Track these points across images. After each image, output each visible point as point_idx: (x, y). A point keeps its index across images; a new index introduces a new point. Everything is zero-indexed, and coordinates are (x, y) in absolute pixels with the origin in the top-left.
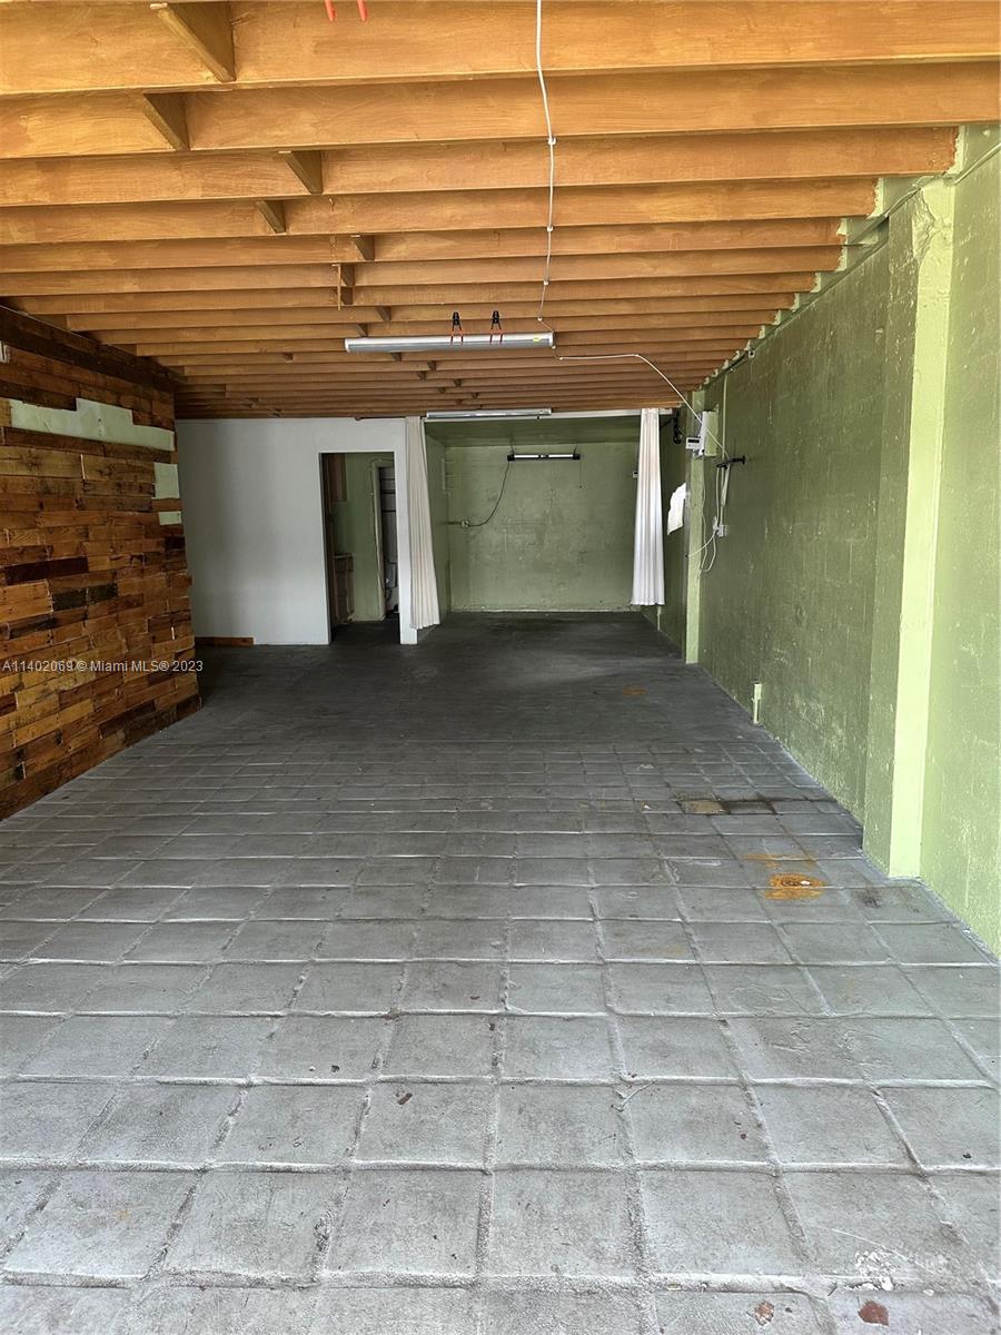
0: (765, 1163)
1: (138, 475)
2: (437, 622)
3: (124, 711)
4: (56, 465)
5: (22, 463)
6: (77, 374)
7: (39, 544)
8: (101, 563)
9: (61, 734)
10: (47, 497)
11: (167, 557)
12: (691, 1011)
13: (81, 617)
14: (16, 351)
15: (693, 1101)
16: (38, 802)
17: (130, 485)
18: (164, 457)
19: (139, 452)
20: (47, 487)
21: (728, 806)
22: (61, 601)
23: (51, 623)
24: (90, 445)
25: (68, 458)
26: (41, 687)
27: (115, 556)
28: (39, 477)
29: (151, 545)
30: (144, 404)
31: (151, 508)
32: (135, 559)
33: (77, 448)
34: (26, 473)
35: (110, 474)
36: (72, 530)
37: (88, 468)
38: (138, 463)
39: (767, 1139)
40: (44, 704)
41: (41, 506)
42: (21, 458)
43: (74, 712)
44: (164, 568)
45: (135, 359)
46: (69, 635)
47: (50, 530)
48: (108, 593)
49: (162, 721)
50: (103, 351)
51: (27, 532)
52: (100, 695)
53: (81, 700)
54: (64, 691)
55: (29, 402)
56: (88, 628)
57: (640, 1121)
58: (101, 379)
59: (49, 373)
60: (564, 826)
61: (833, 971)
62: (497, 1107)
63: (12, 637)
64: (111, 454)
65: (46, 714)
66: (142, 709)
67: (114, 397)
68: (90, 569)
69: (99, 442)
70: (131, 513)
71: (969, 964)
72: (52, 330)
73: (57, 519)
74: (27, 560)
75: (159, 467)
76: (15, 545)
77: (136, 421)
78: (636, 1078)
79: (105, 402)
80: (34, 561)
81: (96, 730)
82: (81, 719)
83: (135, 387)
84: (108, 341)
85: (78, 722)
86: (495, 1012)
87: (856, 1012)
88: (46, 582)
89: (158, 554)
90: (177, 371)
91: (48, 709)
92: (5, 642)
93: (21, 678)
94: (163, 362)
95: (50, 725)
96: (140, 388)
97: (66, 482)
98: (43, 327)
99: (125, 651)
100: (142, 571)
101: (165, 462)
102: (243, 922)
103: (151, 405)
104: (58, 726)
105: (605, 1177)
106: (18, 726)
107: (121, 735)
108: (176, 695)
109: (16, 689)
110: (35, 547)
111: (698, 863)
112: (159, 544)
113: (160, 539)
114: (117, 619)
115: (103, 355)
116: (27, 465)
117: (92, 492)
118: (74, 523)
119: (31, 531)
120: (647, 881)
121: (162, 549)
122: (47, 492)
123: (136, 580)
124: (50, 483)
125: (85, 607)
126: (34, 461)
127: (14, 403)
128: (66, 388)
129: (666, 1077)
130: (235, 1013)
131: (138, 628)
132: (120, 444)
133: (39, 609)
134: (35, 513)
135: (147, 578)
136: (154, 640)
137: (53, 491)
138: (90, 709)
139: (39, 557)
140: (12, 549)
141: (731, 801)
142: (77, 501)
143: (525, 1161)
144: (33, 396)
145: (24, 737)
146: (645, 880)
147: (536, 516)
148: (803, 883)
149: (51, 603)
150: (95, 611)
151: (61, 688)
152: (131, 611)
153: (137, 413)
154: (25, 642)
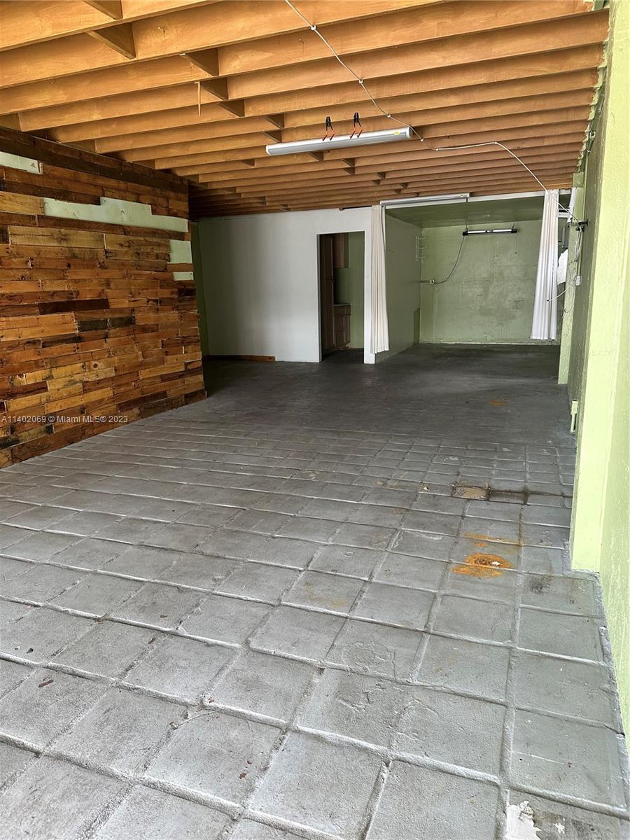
0: (237, 805)
1: (155, 247)
2: (387, 349)
3: (140, 396)
4: (82, 240)
5: (53, 238)
6: (101, 181)
7: (67, 289)
8: (120, 302)
9: (84, 408)
10: (72, 260)
11: (180, 301)
12: (304, 656)
13: (103, 337)
14: (49, 167)
15: (234, 734)
16: (65, 448)
17: (148, 253)
18: (180, 236)
19: (154, 232)
20: (74, 254)
21: (491, 494)
22: (83, 326)
23: (77, 339)
24: (111, 228)
25: (92, 236)
26: (69, 378)
27: (133, 299)
28: (67, 247)
29: (165, 293)
30: (161, 200)
31: (166, 269)
32: (151, 302)
33: (101, 229)
34: (56, 245)
35: (129, 246)
36: (95, 282)
37: (110, 242)
38: (155, 240)
39: (260, 783)
40: (71, 388)
41: (69, 266)
42: (53, 235)
43: (94, 396)
44: (177, 308)
45: (154, 171)
46: (92, 348)
47: (76, 281)
48: (127, 322)
49: (172, 404)
50: (125, 166)
51: (56, 282)
52: (119, 386)
53: (102, 388)
54: (88, 382)
55: (59, 199)
56: (109, 343)
57: (179, 740)
58: (122, 185)
59: (76, 181)
60: (351, 496)
61: (449, 643)
62: (96, 704)
63: (43, 347)
64: (131, 234)
65: (71, 395)
66: (155, 396)
67: (134, 197)
68: (112, 307)
69: (120, 225)
70: (148, 272)
71: (579, 659)
72: (80, 153)
73: (83, 274)
74: (57, 299)
75: (174, 243)
76: (48, 290)
77: (154, 212)
78: (212, 704)
79: (126, 200)
80: (63, 300)
81: (115, 406)
82: (103, 400)
83: (154, 190)
84: (131, 159)
85: (100, 401)
86: (168, 629)
87: (438, 684)
88: (73, 313)
89: (173, 299)
90: (192, 179)
91: (74, 392)
92: (39, 350)
93: (51, 372)
94: (180, 173)
95: (75, 402)
96: (158, 191)
97: (90, 251)
98: (72, 151)
99: (141, 359)
100: (158, 309)
101: (179, 239)
102: (84, 538)
103: (168, 202)
104: (82, 403)
105: (110, 782)
106: (48, 401)
107: (136, 411)
108: (185, 389)
109: (47, 378)
110: (63, 291)
111: (424, 536)
112: (172, 293)
113: (174, 290)
114: (134, 339)
115: (124, 169)
116: (57, 239)
117: (114, 258)
118: (97, 277)
119: (60, 281)
120: (371, 545)
121: (175, 296)
122: (74, 256)
123: (152, 315)
124: (77, 251)
125: (107, 331)
126: (63, 237)
127: (47, 200)
128: (92, 191)
129: (233, 708)
130: (17, 599)
131: (152, 346)
132: (138, 227)
133: (66, 330)
134: (63, 270)
135: (161, 314)
136: (167, 353)
137: (79, 256)
138: (111, 394)
139: (68, 298)
140: (44, 292)
141: (498, 491)
142: (99, 263)
143: (72, 754)
144: (63, 195)
145: (54, 408)
146: (370, 544)
147: (484, 275)
148: (494, 563)
149: (77, 327)
150: (114, 333)
151: (85, 380)
152: (147, 334)
153: (155, 207)
154: (55, 350)
